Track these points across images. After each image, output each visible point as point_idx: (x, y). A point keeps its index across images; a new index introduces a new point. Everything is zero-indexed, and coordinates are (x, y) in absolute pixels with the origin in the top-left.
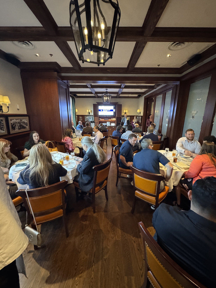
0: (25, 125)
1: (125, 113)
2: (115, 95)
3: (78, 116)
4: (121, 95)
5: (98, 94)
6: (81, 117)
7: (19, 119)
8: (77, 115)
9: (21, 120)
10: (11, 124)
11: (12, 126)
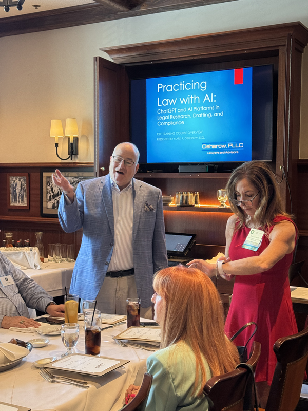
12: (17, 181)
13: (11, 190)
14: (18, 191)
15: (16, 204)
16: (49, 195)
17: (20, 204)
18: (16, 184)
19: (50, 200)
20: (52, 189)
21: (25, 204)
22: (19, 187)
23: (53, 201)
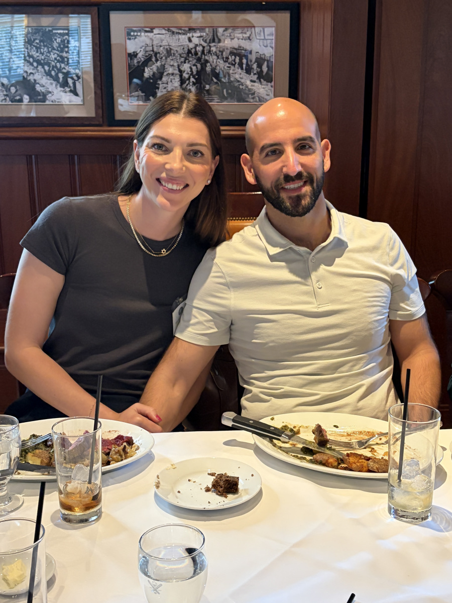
0: (249, 71)
7: (191, 29)
9: (215, 39)
10: (132, 56)
11: (135, 72)
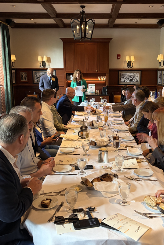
1: (130, 63)
2: (105, 21)
3: (18, 71)
4: (118, 21)
5: (63, 20)
6: (24, 74)
8: (14, 69)
12: (23, 73)
13: (21, 76)
14: (24, 77)
15: (23, 81)
16: (35, 78)
17: (25, 80)
18: (23, 74)
19: (36, 79)
20: (37, 76)
21: (27, 80)
22: (24, 75)
23: (37, 79)
